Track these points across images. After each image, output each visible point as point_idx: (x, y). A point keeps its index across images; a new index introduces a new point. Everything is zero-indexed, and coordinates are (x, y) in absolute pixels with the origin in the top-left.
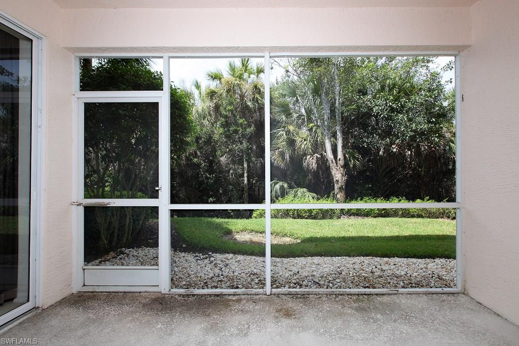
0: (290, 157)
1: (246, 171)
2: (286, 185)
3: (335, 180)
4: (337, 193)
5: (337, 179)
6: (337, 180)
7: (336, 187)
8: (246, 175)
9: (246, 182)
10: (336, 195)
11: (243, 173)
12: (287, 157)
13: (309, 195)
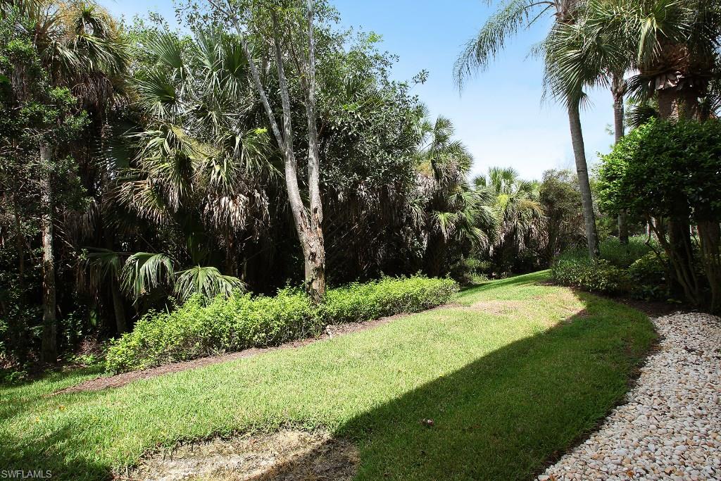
0: (180, 198)
1: (47, 229)
2: (167, 262)
3: (308, 252)
4: (313, 280)
5: (313, 250)
6: (312, 254)
7: (310, 267)
8: (47, 239)
9: (48, 256)
10: (310, 283)
11: (40, 237)
12: (174, 197)
13: (229, 284)
